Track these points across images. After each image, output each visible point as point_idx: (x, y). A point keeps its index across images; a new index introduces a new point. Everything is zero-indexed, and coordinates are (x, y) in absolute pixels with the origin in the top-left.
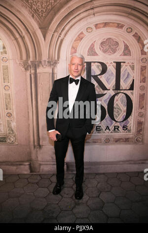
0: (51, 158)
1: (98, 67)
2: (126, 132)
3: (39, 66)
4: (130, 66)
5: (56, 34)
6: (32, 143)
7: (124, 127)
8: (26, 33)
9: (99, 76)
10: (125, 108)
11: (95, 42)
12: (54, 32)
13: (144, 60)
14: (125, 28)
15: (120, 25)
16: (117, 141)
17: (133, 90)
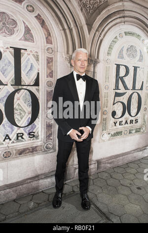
2: (33, 139)
7: (29, 134)
10: (30, 109)
13: (50, 51)
16: (21, 152)
17: (39, 86)
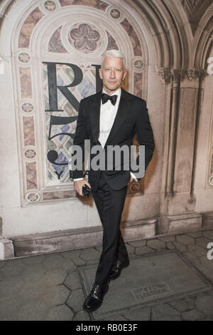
11: (61, 27)
14: (108, 9)
15: (101, 4)
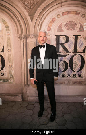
0: (34, 92)
1: (64, 38)
2: (80, 78)
3: (28, 38)
4: (83, 37)
5: (38, 19)
6: (23, 83)
7: (79, 75)
8: (21, 18)
9: (64, 44)
10: (80, 64)
12: (38, 18)
16: (75, 83)
17: (85, 52)
